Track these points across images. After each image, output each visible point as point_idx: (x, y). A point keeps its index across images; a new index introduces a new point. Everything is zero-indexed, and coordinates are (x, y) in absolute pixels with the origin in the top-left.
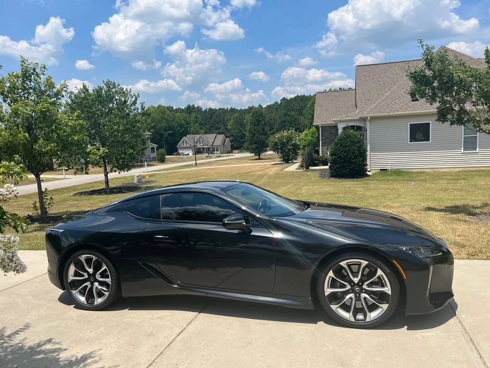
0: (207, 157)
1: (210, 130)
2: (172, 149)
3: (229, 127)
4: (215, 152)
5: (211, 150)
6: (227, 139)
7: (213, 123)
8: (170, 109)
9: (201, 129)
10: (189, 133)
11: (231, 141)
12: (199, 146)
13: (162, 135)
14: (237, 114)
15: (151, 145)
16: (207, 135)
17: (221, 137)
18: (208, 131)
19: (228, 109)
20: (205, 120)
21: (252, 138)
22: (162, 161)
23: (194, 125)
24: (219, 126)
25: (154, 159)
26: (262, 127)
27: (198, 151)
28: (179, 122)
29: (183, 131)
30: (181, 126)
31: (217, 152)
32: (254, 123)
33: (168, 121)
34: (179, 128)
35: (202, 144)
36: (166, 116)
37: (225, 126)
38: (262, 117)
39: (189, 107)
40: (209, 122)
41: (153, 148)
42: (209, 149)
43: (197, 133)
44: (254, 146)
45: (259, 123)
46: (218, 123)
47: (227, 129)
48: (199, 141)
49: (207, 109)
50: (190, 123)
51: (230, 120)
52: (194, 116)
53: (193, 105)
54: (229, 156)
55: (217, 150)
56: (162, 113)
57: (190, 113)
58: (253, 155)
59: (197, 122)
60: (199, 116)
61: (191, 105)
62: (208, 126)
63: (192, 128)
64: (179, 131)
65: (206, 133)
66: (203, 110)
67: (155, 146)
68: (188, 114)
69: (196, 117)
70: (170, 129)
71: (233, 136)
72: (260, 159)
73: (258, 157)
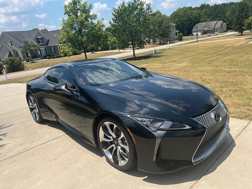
0: (208, 36)
1: (214, 19)
2: (189, 33)
3: (227, 16)
4: (215, 32)
5: (213, 31)
6: (224, 23)
7: (217, 14)
8: (190, 8)
9: (208, 18)
10: (200, 22)
11: (227, 25)
12: (205, 29)
13: (184, 25)
14: (234, 6)
15: (176, 31)
16: (211, 22)
17: (220, 22)
18: (212, 19)
19: (228, 3)
20: (212, 12)
21: (237, 21)
22: (181, 40)
23: (204, 17)
24: (220, 15)
25: (177, 39)
26: (245, 13)
27: (205, 33)
28: (195, 16)
29: (197, 21)
30: (196, 18)
31: (217, 32)
32: (240, 11)
33: (188, 16)
34: (194, 19)
35: (207, 28)
36: (187, 13)
37: (224, 15)
38: (246, 6)
39: (202, 5)
40: (214, 13)
41: (176, 33)
42: (212, 30)
43: (206, 21)
44: (238, 27)
45: (243, 11)
46: (220, 13)
47: (225, 17)
48: (205, 26)
49: (213, 5)
50: (202, 16)
51: (229, 10)
52: (204, 11)
53: (205, 4)
54: (224, 34)
55: (217, 31)
56: (185, 11)
57: (202, 9)
58: (237, 33)
59: (206, 15)
60: (207, 10)
61: (204, 4)
62: (213, 16)
63: (203, 19)
64: (194, 21)
65: (211, 21)
66: (211, 6)
67: (178, 31)
68: (201, 10)
69: (206, 11)
70: (189, 21)
71: (229, 21)
72: (242, 35)
73: (241, 34)
